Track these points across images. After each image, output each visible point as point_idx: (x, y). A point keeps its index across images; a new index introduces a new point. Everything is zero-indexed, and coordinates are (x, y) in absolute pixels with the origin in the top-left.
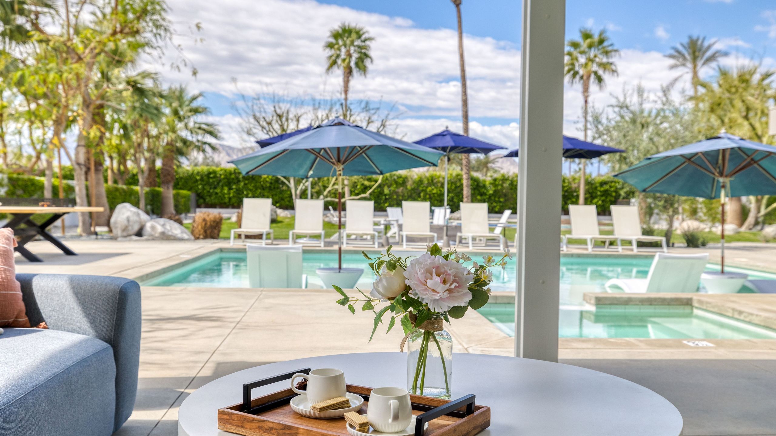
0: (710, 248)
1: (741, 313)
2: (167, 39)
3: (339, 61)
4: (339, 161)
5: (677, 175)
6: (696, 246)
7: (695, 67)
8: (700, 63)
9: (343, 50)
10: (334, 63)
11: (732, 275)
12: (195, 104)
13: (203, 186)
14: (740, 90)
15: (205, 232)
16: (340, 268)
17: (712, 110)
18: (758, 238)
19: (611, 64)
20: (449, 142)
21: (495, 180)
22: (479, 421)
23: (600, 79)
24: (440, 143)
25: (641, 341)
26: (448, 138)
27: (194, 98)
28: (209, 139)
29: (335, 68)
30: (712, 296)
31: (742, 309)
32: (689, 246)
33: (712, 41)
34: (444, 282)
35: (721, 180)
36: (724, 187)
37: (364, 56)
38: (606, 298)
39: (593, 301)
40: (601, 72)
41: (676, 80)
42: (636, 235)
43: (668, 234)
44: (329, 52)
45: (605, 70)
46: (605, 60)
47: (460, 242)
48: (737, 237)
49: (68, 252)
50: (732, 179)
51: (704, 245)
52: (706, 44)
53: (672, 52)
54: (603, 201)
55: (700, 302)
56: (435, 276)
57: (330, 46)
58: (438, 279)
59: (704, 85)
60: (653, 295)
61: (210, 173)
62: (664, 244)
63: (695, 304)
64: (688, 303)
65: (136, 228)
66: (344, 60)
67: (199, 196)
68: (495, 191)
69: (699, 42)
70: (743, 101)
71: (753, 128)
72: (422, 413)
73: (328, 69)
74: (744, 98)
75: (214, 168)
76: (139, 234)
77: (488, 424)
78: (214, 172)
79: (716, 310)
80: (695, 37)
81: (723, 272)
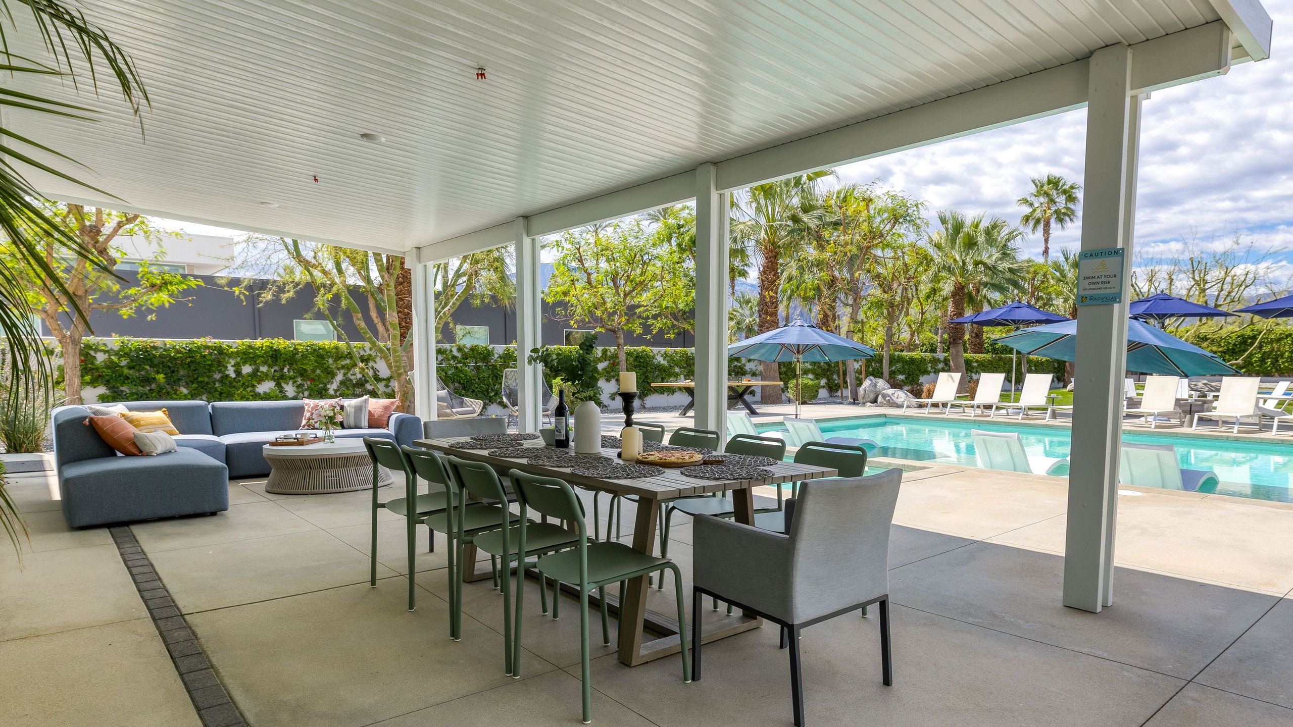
76: (875, 401)
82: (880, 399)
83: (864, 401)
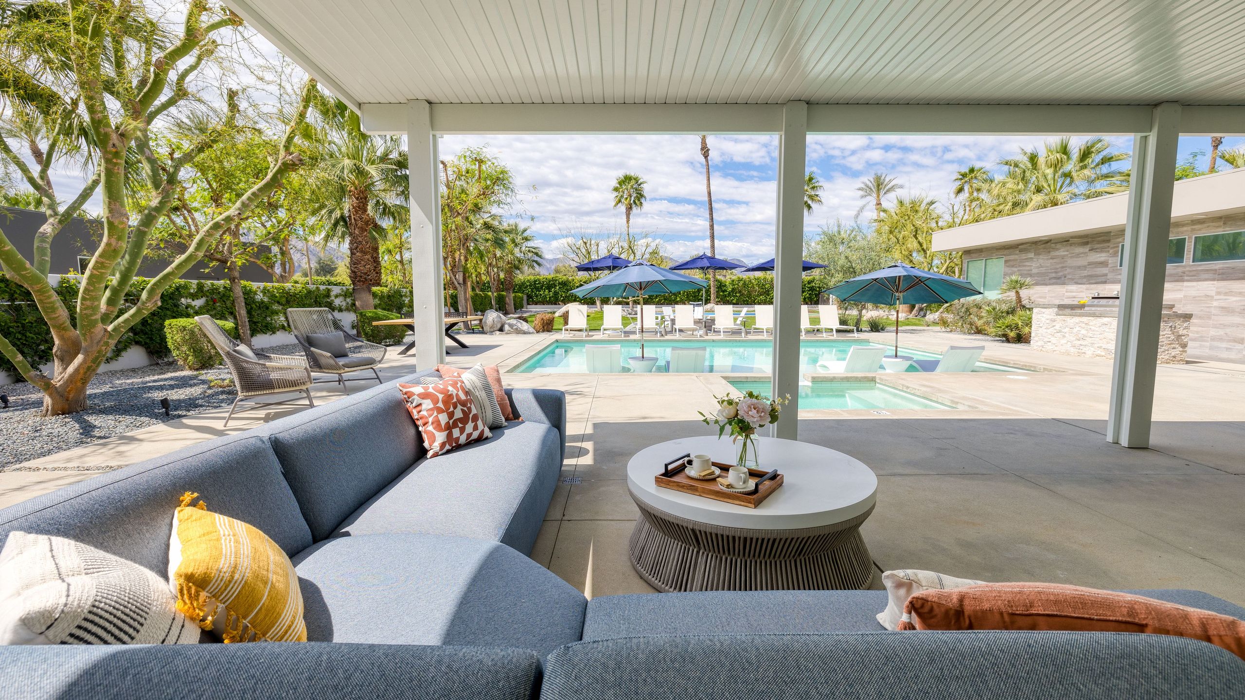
0: (887, 332)
1: (908, 387)
2: (513, 197)
3: (623, 200)
4: (641, 289)
5: (867, 290)
6: (877, 331)
7: (878, 196)
8: (882, 192)
9: (626, 192)
10: (620, 201)
11: (902, 357)
12: (525, 235)
13: (532, 289)
14: (911, 217)
15: (543, 327)
16: (643, 357)
17: (891, 232)
18: (922, 323)
19: (817, 195)
20: (706, 263)
21: (733, 281)
22: (779, 482)
23: (809, 207)
24: (700, 264)
25: (844, 411)
26: (705, 260)
27: (525, 230)
28: (536, 258)
29: (620, 204)
30: (889, 375)
31: (909, 385)
32: (872, 331)
33: (891, 177)
34: (758, 412)
35: (897, 294)
36: (898, 299)
37: (640, 196)
38: (818, 377)
39: (810, 379)
40: (810, 202)
41: (864, 206)
42: (836, 325)
43: (857, 323)
44: (616, 194)
45: (813, 200)
46: (813, 193)
47: (714, 331)
48: (907, 323)
49: (463, 346)
50: (905, 293)
51: (883, 329)
52: (887, 180)
53: (863, 186)
54: (810, 294)
55: (880, 379)
56: (753, 410)
57: (616, 189)
58: (755, 411)
59: (885, 211)
60: (849, 375)
61: (535, 281)
62: (855, 331)
63: (878, 381)
64: (873, 380)
65: (499, 326)
66: (627, 198)
67: (529, 297)
68: (733, 289)
69: (882, 178)
70: (913, 225)
71: (921, 245)
72: (759, 479)
73: (615, 206)
74: (914, 223)
75: (538, 277)
76: (501, 330)
77: (783, 482)
78: (539, 280)
79: (891, 385)
80: (879, 175)
81: (896, 356)
82: (507, 327)
83: (492, 330)
